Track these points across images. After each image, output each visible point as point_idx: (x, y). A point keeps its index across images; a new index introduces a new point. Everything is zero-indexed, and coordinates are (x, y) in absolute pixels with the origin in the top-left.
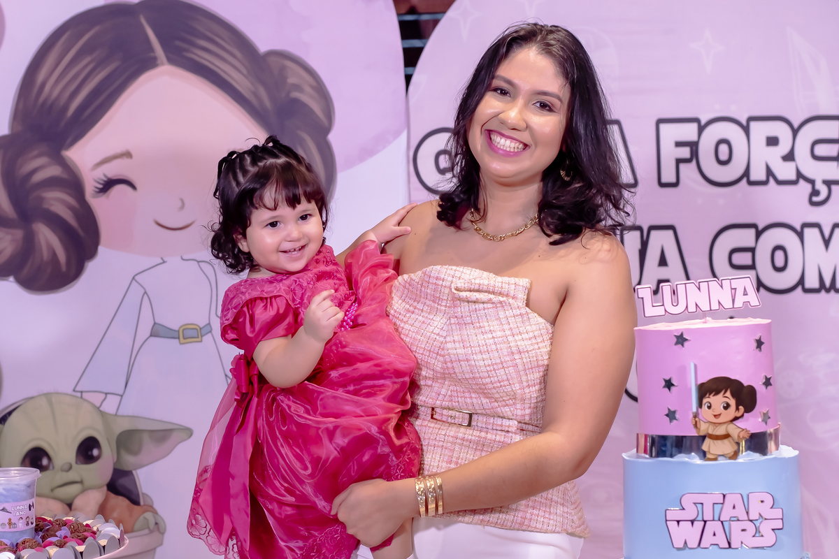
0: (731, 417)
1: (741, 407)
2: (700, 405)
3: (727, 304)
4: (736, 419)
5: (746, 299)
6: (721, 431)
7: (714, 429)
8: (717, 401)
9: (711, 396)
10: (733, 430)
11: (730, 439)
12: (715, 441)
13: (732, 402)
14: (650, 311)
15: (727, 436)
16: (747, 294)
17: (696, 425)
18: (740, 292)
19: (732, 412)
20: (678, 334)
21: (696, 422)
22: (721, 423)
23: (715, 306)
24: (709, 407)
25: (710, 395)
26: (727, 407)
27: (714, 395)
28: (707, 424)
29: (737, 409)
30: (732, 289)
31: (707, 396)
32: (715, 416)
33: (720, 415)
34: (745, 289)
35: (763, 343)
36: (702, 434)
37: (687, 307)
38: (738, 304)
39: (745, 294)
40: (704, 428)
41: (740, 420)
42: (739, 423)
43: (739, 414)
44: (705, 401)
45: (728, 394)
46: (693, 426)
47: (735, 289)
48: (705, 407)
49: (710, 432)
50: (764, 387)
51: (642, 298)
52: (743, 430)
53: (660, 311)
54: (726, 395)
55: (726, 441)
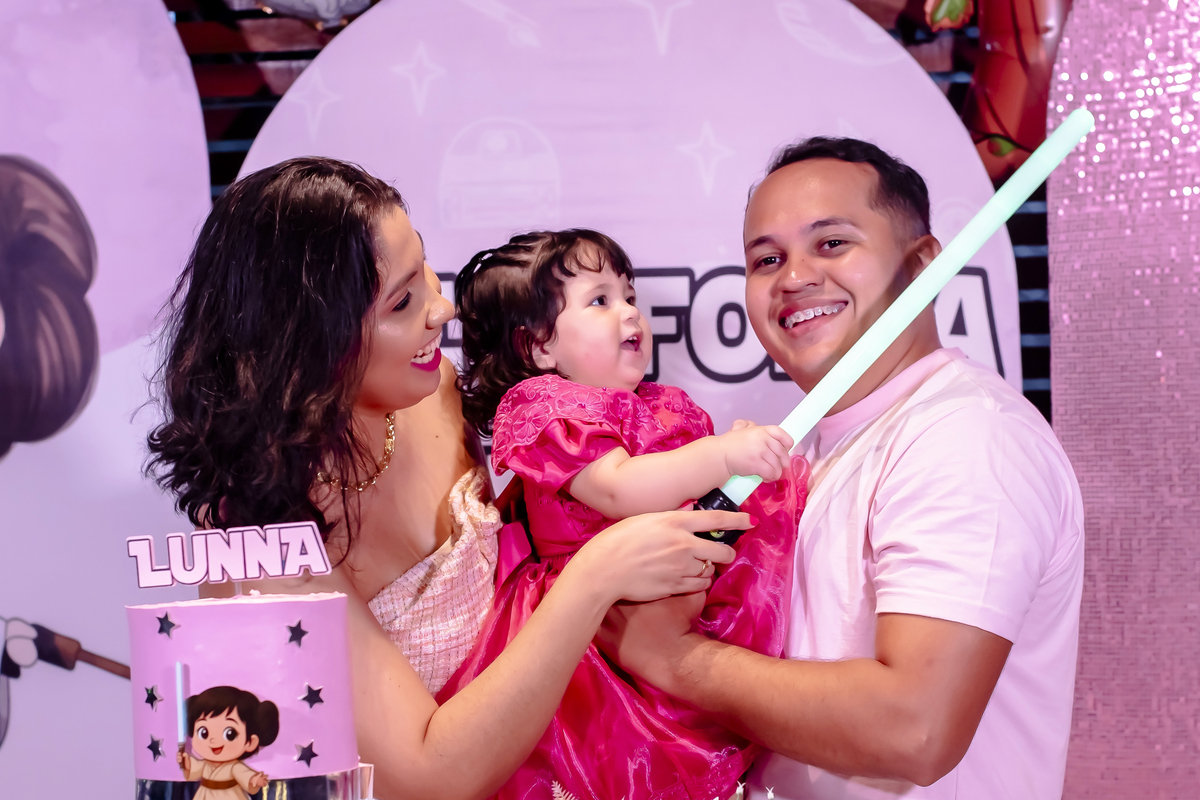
0: (239, 752)
1: (254, 737)
2: (190, 732)
3: (274, 569)
4: (246, 755)
5: (304, 560)
6: (222, 775)
7: (213, 772)
8: (218, 725)
9: (208, 717)
10: (242, 773)
11: (236, 787)
12: (214, 792)
13: (241, 728)
14: (148, 578)
15: (232, 783)
16: (306, 553)
17: (183, 765)
18: (295, 549)
19: (240, 745)
20: (162, 616)
21: (184, 759)
22: (222, 762)
23: (253, 572)
24: (205, 736)
25: (205, 715)
26: (232, 735)
27: (212, 717)
28: (202, 763)
29: (249, 739)
30: (281, 544)
31: (202, 717)
32: (214, 750)
33: (221, 748)
34: (303, 544)
35: (303, 633)
36: (193, 778)
37: (207, 572)
38: (292, 568)
39: (304, 551)
40: (197, 769)
41: (254, 757)
42: (255, 763)
43: (251, 748)
44: (198, 725)
45: (234, 715)
46: (178, 766)
47: (288, 544)
48: (198, 736)
49: (206, 776)
50: (306, 705)
51: (136, 557)
52: (257, 773)
53: (164, 578)
54: (231, 716)
55: (231, 792)
